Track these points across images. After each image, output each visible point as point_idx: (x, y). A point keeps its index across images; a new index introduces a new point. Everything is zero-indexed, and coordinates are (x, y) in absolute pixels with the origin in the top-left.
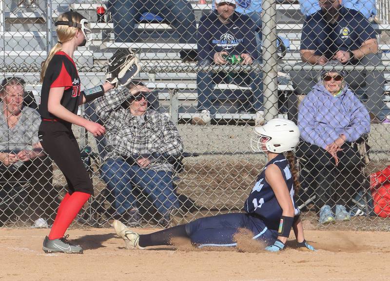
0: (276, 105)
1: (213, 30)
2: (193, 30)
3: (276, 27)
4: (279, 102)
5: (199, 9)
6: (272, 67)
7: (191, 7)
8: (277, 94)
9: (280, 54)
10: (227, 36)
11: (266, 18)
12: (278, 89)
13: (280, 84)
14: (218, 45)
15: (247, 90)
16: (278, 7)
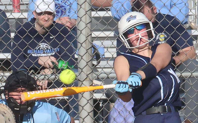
0: (92, 114)
1: (28, 38)
2: (7, 39)
3: (91, 34)
4: (94, 110)
5: (14, 18)
6: (87, 75)
7: (5, 16)
8: (92, 103)
9: (95, 63)
10: (43, 45)
11: (82, 26)
12: (94, 98)
13: (95, 93)
14: (33, 55)
15: (62, 99)
16: (94, 14)
